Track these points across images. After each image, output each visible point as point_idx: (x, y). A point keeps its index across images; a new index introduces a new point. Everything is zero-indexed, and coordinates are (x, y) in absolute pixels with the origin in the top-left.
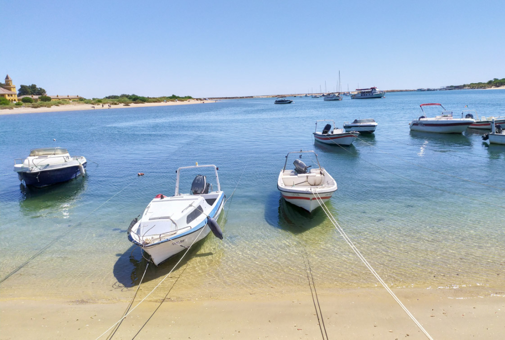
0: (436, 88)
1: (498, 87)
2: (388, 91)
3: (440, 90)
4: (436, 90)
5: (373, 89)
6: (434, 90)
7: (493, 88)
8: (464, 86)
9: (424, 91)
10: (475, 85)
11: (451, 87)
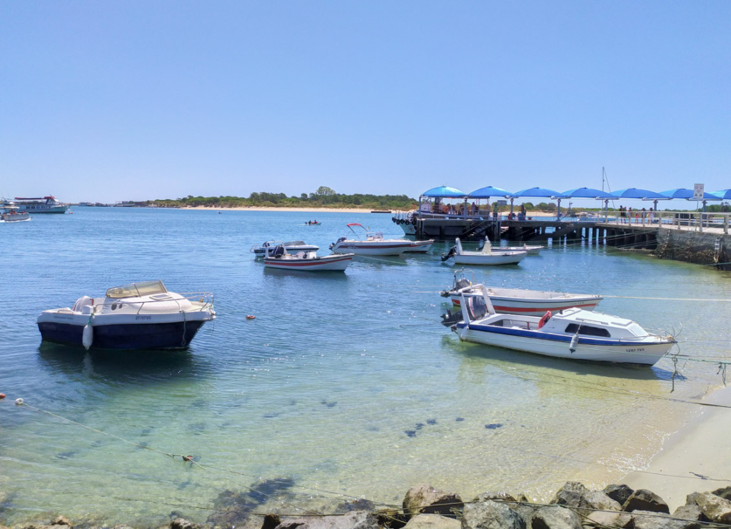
0: (108, 203)
1: (195, 206)
2: (70, 205)
3: (116, 206)
4: (110, 206)
5: (49, 199)
6: (107, 206)
7: (188, 208)
8: (148, 203)
9: (92, 205)
10: (164, 202)
11: (131, 202)
